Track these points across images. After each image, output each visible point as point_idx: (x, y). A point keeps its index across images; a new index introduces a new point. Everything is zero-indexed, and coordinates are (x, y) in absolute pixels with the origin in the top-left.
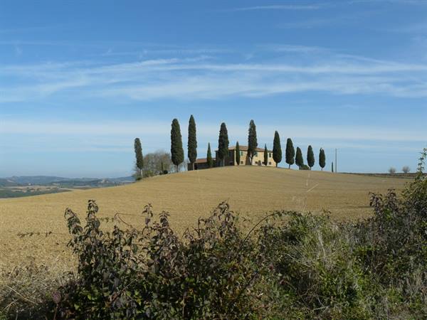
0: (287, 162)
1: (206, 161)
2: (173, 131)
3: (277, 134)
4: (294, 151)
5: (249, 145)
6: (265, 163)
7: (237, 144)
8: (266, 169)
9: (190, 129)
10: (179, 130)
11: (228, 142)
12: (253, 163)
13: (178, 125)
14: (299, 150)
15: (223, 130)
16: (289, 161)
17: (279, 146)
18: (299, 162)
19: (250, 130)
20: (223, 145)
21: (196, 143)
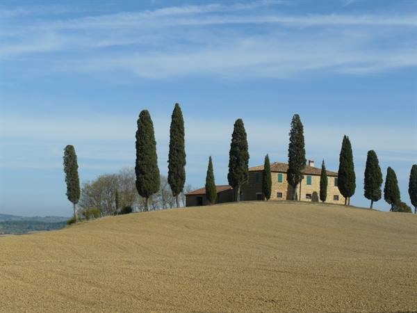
0: (367, 195)
1: (204, 192)
2: (139, 134)
3: (346, 143)
4: (381, 175)
5: (290, 161)
6: (323, 197)
7: (267, 159)
8: (325, 208)
9: (172, 131)
10: (152, 133)
11: (247, 157)
12: (303, 197)
13: (151, 123)
14: (391, 173)
15: (239, 132)
16: (371, 194)
17: (351, 165)
18: (392, 195)
19: (292, 133)
20: (238, 161)
21: (184, 156)
